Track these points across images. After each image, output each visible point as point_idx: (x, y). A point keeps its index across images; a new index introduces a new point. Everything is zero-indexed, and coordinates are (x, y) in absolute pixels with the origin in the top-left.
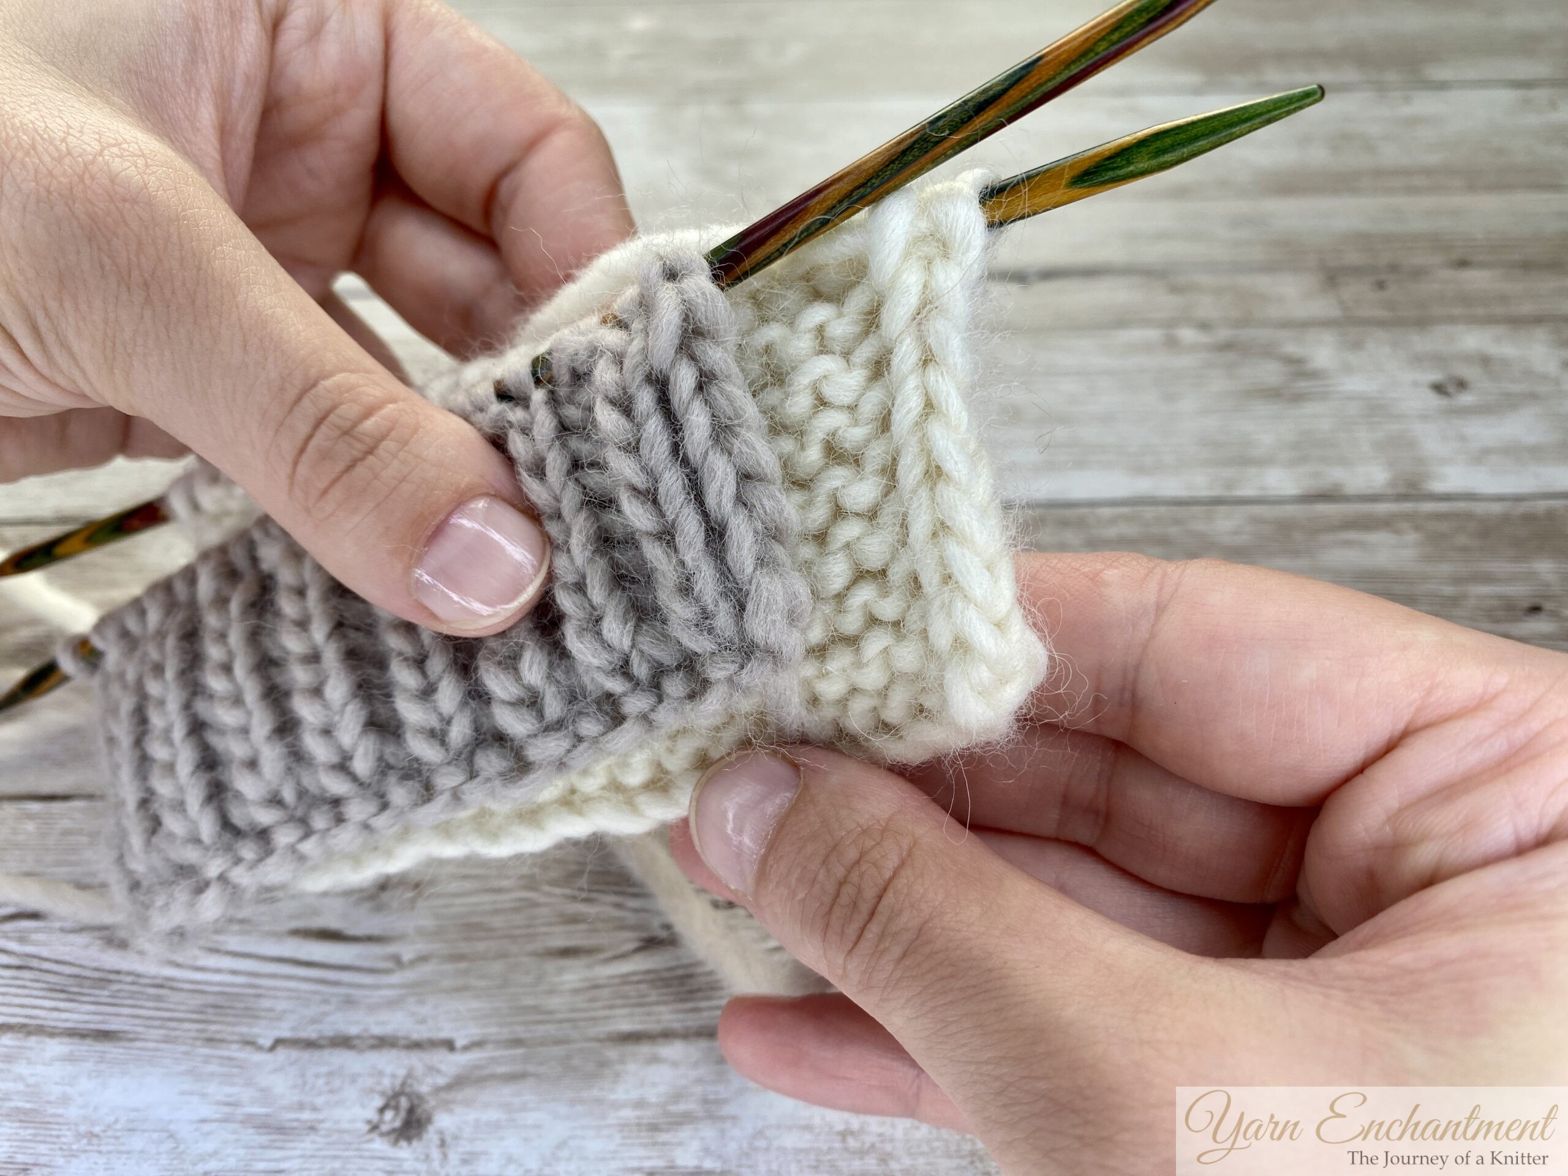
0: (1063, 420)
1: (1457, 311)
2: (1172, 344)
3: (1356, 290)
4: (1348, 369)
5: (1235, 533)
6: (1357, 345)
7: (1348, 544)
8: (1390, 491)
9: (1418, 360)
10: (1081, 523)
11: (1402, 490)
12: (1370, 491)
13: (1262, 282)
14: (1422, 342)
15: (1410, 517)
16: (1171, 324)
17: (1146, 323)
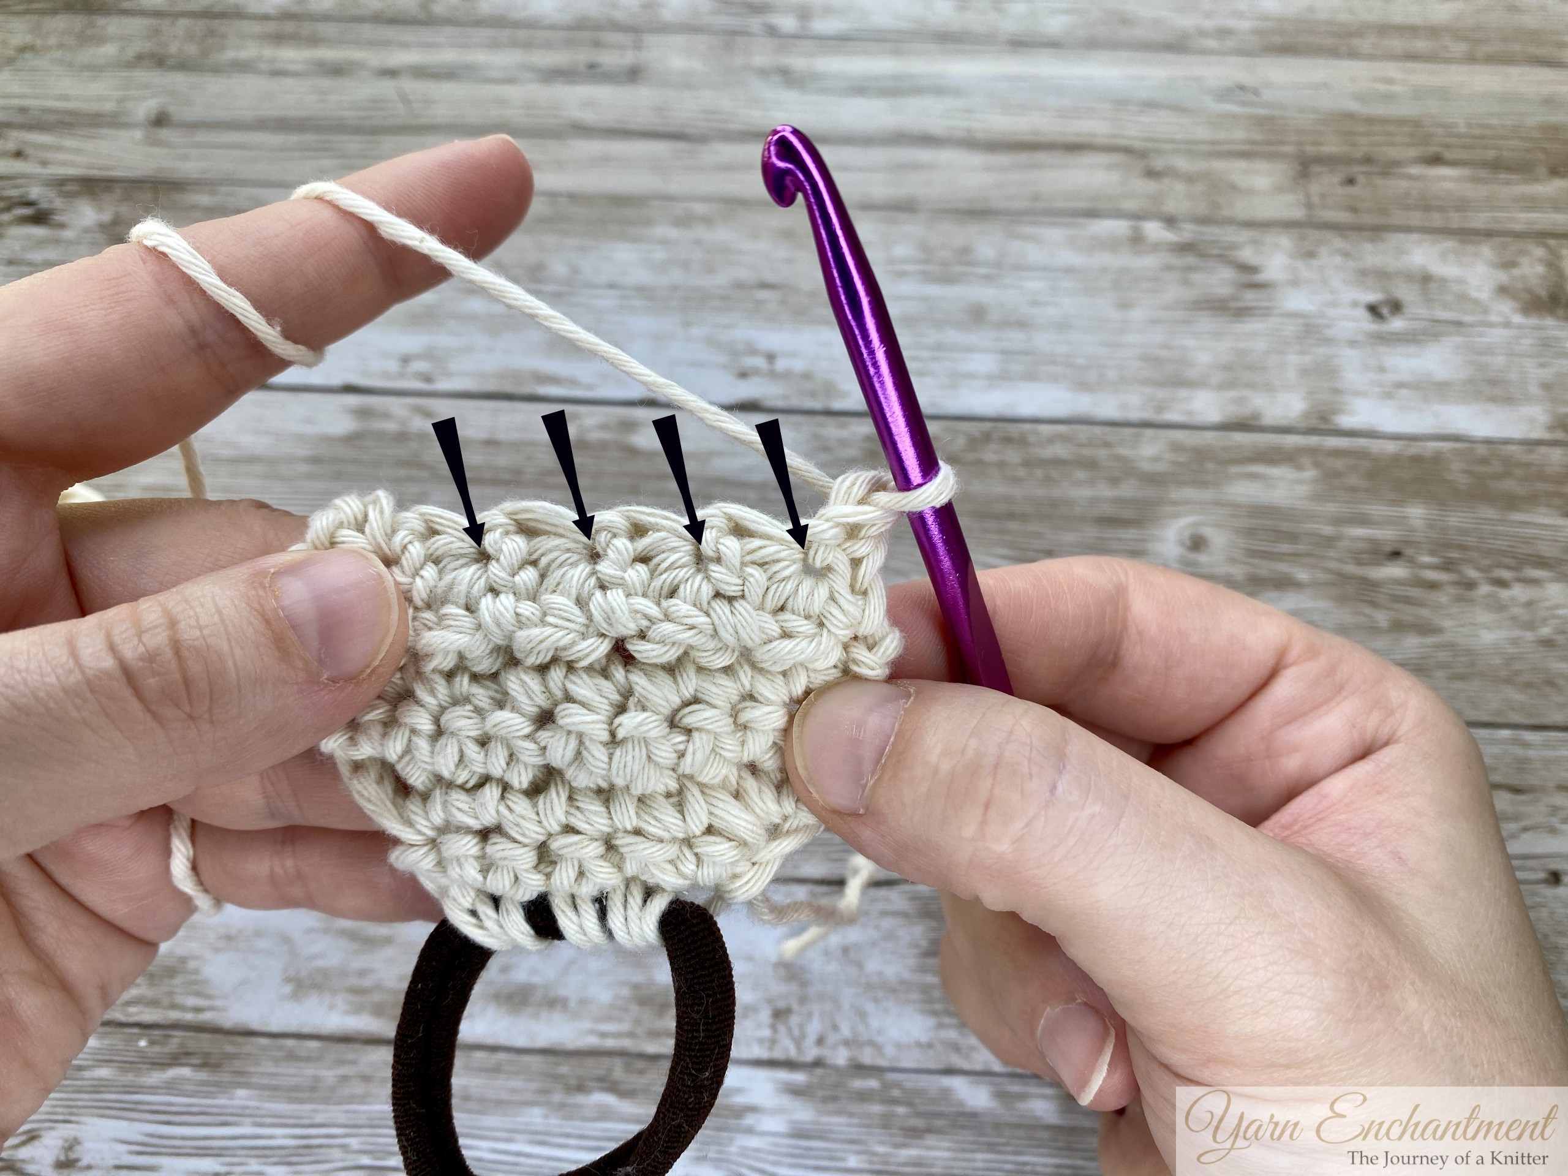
0: (1022, 324)
1: (1415, 218)
2: (1137, 240)
3: (1326, 183)
4: (1295, 283)
5: (1156, 459)
6: (1311, 255)
7: (1253, 476)
8: (1302, 425)
9: (1364, 275)
10: (1021, 441)
11: (1313, 423)
12: (1283, 422)
13: (1236, 170)
14: (1373, 255)
15: (1312, 451)
16: (1138, 216)
17: (1118, 214)
